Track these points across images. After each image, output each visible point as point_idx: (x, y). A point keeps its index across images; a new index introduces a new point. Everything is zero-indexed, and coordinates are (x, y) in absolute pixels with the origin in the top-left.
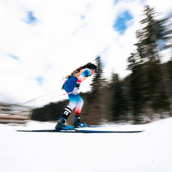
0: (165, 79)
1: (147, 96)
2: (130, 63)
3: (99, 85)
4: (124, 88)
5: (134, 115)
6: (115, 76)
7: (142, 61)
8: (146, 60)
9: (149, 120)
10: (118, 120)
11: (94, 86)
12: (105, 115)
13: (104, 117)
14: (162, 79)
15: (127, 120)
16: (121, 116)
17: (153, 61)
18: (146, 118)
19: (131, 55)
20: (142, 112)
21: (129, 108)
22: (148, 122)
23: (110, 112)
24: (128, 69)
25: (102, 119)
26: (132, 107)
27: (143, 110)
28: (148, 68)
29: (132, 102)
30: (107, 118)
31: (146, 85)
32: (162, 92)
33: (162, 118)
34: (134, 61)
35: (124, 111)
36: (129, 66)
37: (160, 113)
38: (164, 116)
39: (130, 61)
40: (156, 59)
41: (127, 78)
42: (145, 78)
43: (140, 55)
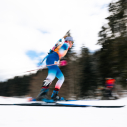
1: (117, 71)
2: (100, 38)
4: (93, 63)
6: (85, 51)
7: (113, 36)
8: (118, 35)
10: (86, 95)
12: (73, 90)
15: (95, 96)
16: (90, 92)
17: (124, 36)
19: (102, 30)
21: (98, 83)
22: (116, 98)
23: (78, 88)
30: (75, 93)
31: (116, 61)
34: (105, 36)
35: (93, 87)
39: (101, 36)
43: (111, 30)
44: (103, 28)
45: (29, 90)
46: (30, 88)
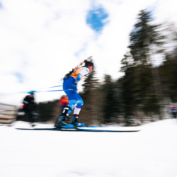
0: (156, 83)
1: (139, 99)
2: (123, 65)
3: (91, 86)
4: (116, 90)
5: (126, 117)
6: (108, 78)
7: (134, 64)
8: (139, 63)
9: (139, 122)
10: (109, 122)
11: (86, 86)
12: (96, 117)
13: (95, 119)
14: (153, 83)
15: (118, 122)
16: (113, 118)
17: (145, 64)
18: (136, 121)
20: (133, 115)
21: (121, 110)
22: (138, 125)
23: (102, 114)
24: (121, 71)
25: (93, 121)
26: (124, 110)
27: (134, 113)
28: (141, 71)
29: (124, 105)
30: (99, 120)
31: (138, 88)
32: (153, 96)
33: (152, 121)
34: (126, 63)
35: (115, 113)
36: (122, 68)
37: (151, 116)
38: (154, 119)
39: (123, 63)
40: (149, 63)
41: (120, 80)
42: (137, 81)
43: (133, 58)
44: (125, 56)
45: (53, 116)
46: (54, 114)
